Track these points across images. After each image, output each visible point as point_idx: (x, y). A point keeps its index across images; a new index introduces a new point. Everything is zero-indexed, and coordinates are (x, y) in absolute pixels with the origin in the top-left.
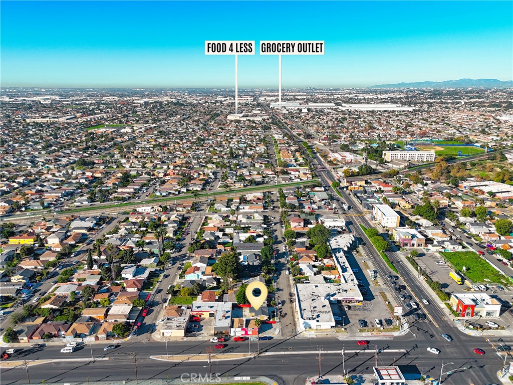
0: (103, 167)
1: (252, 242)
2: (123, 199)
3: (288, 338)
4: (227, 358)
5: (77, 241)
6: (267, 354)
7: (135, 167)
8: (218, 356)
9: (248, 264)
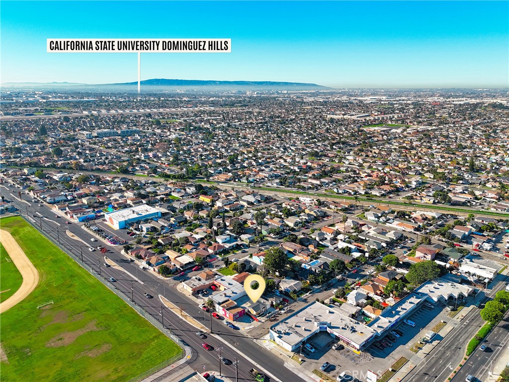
0: (328, 160)
1: (345, 253)
2: (304, 188)
3: (250, 337)
4: (191, 322)
5: (232, 209)
6: (217, 337)
7: (354, 164)
8: (188, 318)
9: (311, 268)
